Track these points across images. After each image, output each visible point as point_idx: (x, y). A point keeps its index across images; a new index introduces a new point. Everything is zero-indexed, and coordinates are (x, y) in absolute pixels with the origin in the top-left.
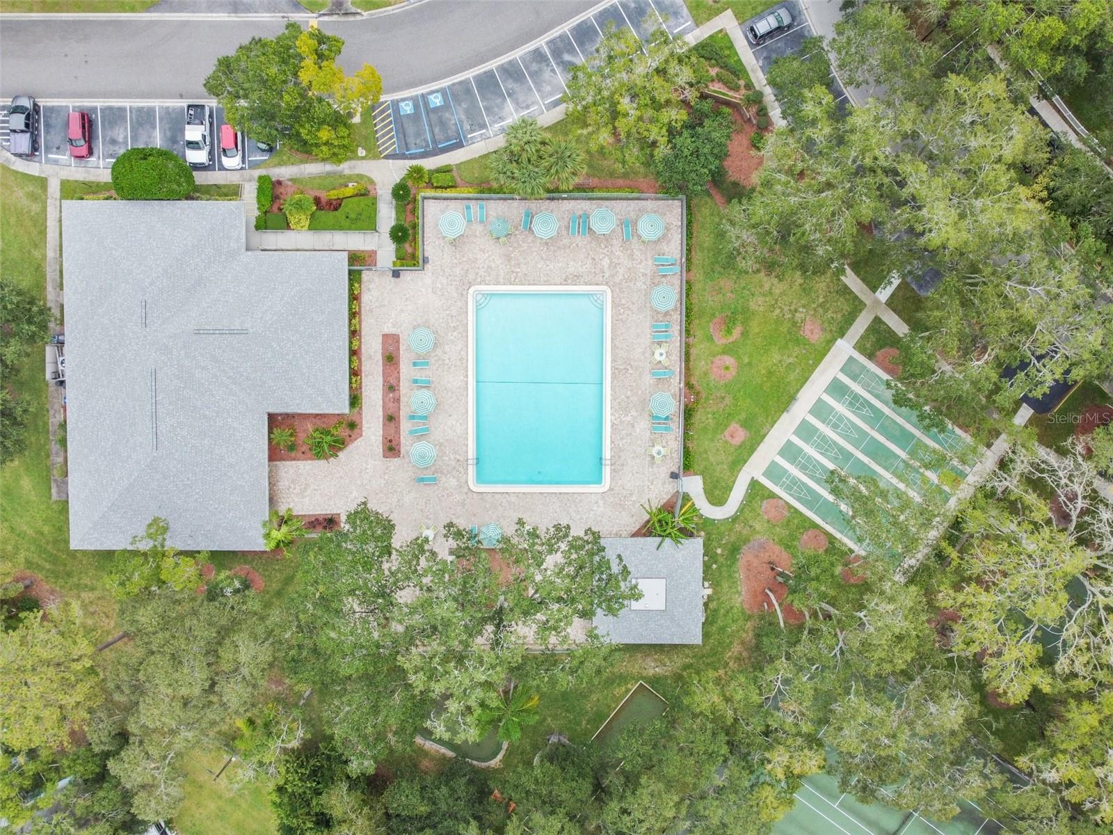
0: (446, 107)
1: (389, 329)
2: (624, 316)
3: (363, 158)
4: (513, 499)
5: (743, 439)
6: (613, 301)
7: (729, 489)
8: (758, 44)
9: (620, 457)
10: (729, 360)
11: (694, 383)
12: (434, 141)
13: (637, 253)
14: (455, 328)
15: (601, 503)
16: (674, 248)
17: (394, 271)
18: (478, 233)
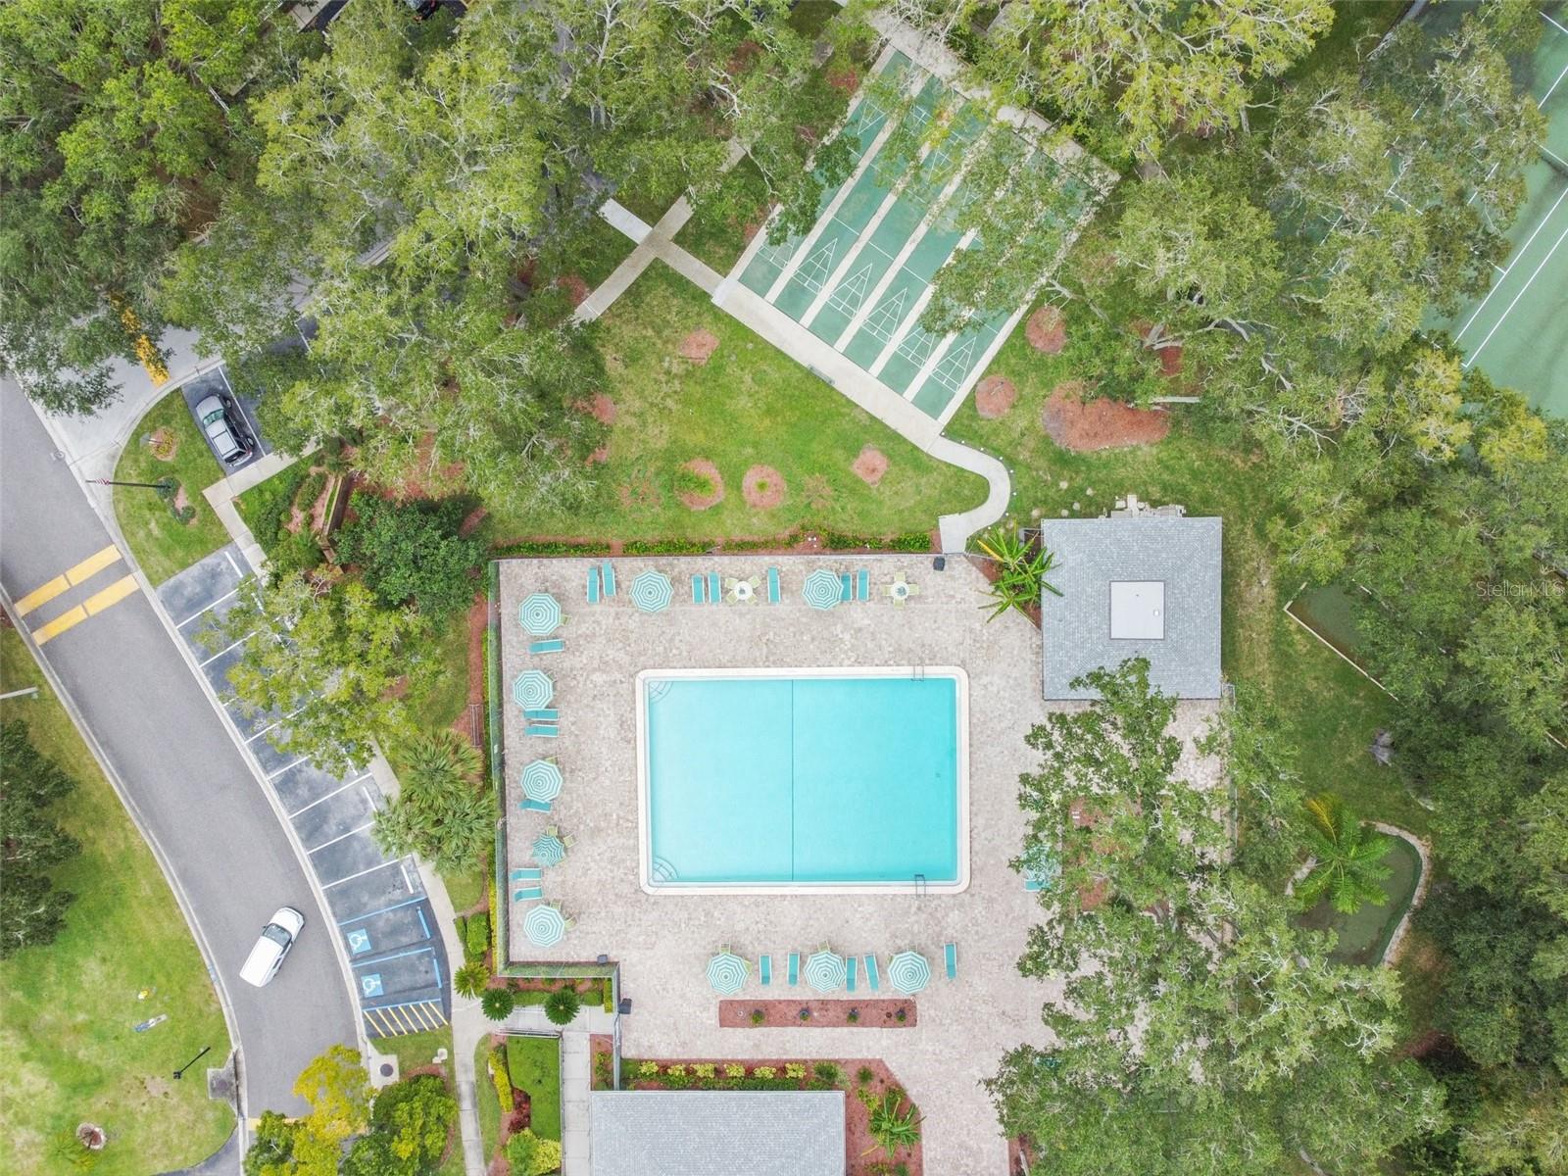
0: (368, 926)
1: (712, 1017)
2: (684, 647)
3: (451, 1052)
4: (980, 821)
5: (878, 454)
6: (661, 666)
7: (960, 473)
8: (254, 447)
9: (910, 650)
10: (751, 479)
11: (787, 533)
12: (421, 944)
13: (583, 629)
14: (707, 914)
15: (985, 680)
16: (572, 570)
17: (621, 1012)
18: (560, 879)
